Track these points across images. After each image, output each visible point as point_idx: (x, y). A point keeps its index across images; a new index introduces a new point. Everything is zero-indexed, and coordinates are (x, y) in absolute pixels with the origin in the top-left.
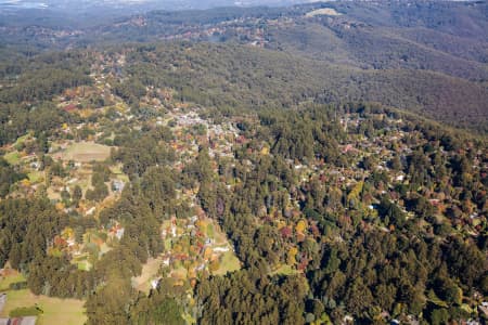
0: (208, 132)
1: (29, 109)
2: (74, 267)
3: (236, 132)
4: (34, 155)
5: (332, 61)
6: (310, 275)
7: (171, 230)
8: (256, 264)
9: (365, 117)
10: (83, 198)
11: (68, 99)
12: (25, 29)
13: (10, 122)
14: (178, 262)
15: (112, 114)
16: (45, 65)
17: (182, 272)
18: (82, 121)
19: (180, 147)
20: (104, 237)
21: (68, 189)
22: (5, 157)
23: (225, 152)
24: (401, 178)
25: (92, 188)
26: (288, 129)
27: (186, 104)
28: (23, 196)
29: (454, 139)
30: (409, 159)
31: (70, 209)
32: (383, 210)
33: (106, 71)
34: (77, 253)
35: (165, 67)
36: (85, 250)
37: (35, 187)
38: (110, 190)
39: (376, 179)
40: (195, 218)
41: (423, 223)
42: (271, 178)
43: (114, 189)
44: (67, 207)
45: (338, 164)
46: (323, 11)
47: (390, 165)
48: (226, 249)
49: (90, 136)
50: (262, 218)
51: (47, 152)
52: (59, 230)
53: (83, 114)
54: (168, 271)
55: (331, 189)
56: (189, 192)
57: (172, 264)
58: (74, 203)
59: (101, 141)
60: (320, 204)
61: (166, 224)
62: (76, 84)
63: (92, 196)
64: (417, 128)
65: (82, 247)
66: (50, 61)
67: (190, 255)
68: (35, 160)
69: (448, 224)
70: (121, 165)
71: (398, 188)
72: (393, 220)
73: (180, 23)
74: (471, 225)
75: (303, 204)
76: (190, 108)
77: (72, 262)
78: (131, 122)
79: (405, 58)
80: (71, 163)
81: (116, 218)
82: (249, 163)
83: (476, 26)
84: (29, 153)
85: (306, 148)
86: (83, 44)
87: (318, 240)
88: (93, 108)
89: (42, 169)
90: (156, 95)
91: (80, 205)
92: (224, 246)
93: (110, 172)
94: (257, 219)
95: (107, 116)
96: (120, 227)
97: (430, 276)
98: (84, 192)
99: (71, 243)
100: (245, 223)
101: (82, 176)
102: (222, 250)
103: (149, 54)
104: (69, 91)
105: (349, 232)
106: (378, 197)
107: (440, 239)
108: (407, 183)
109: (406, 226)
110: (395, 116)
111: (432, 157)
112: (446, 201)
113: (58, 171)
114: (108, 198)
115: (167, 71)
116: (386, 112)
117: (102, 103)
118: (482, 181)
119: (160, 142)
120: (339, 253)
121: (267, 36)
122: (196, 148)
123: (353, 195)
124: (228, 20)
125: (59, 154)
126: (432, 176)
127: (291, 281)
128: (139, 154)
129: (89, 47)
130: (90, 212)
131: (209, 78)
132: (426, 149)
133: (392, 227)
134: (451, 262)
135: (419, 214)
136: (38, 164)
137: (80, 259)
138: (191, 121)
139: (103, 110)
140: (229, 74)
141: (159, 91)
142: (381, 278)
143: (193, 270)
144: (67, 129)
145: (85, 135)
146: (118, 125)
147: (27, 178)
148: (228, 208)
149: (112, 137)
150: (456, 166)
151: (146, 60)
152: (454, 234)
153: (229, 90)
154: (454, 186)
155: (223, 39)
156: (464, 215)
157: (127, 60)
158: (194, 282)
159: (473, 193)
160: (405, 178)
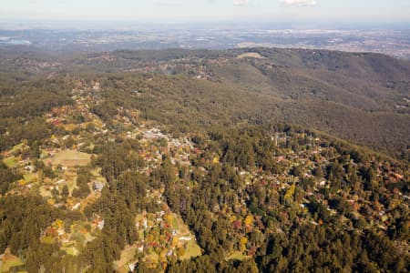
0: (169, 144)
1: (23, 122)
2: (64, 253)
3: (191, 145)
4: (28, 160)
5: (260, 92)
6: (258, 260)
7: (143, 222)
8: (215, 250)
9: (290, 135)
10: (70, 195)
11: (55, 116)
12: (15, 60)
13: (7, 133)
14: (151, 249)
15: (91, 128)
16: (34, 88)
17: (154, 257)
18: (67, 133)
19: (147, 156)
20: (88, 228)
21: (57, 188)
22: (5, 160)
23: (183, 160)
24: (323, 183)
25: (77, 188)
26: (233, 143)
27: (149, 122)
28: (20, 193)
29: (361, 154)
30: (329, 168)
31: (60, 204)
32: (313, 208)
33: (84, 95)
34: (66, 241)
35: (132, 93)
36: (72, 238)
37: (29, 186)
38: (91, 189)
39: (304, 183)
40: (162, 213)
41: (344, 219)
42: (222, 181)
43: (94, 188)
44: (57, 202)
45: (274, 171)
46: (251, 55)
47: (314, 172)
48: (190, 238)
49: (74, 146)
50: (216, 213)
51: (39, 157)
52: (51, 222)
53: (67, 128)
54: (143, 257)
55: (270, 191)
56: (156, 192)
57: (146, 251)
58: (62, 200)
59: (83, 149)
60: (262, 202)
61: (139, 217)
62: (61, 104)
63: (77, 194)
64: (331, 145)
65: (70, 235)
66: (38, 85)
67: (161, 243)
68: (29, 164)
69: (363, 219)
70: (99, 169)
71: (322, 191)
72: (320, 216)
73: (140, 59)
74: (381, 220)
75: (248, 203)
76: (153, 125)
77: (62, 248)
78: (107, 135)
79: (314, 92)
80: (59, 167)
81: (97, 212)
82: (203, 169)
83: (363, 71)
84: (24, 158)
85: (248, 158)
86: (63, 73)
87: (263, 231)
88: (76, 123)
89: (35, 172)
90: (125, 114)
91: (68, 201)
92: (187, 236)
93: (91, 175)
94: (212, 214)
95: (87, 130)
96: (100, 220)
97: (355, 261)
98: (71, 191)
99: (61, 232)
100: (204, 217)
101: (68, 178)
102: (186, 239)
103: (118, 82)
104: (55, 110)
105: (288, 225)
106: (307, 198)
107: (358, 232)
108: (328, 187)
109: (331, 221)
110: (314, 135)
111: (346, 167)
112: (359, 202)
113: (49, 173)
114: (90, 196)
115: (133, 96)
116: (306, 132)
117: (82, 119)
118: (386, 186)
119: (131, 152)
120: (281, 242)
121: (209, 71)
122: (160, 157)
123: (288, 196)
124: (177, 58)
125: (49, 160)
126: (347, 182)
127: (245, 264)
128: (114, 161)
129: (68, 75)
130: (76, 207)
131: (167, 103)
132: (340, 161)
133: (321, 222)
134: (370, 249)
135: (340, 212)
136: (31, 168)
137: (69, 246)
138: (154, 136)
139: (83, 125)
140: (182, 100)
141: (127, 111)
142: (317, 262)
143: (163, 255)
144: (55, 140)
145: (69, 144)
146: (96, 137)
147: (23, 178)
148: (189, 205)
149: (92, 147)
150: (365, 175)
151: (117, 87)
152: (368, 227)
153: (182, 112)
154: (364, 190)
155: (175, 73)
156: (375, 213)
157: (101, 87)
158: (165, 265)
159: (380, 195)
160: (327, 183)
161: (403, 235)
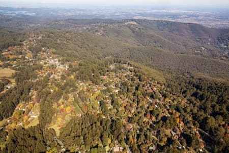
0: (57, 67)
3: (67, 68)
11: (9, 51)
18: (9, 60)
19: (42, 73)
23: (58, 76)
24: (117, 91)
27: (55, 56)
38: (5, 89)
45: (97, 84)
46: (132, 22)
47: (116, 85)
49: (9, 67)
53: (11, 57)
54: (7, 125)
56: (35, 92)
57: (11, 122)
61: (20, 104)
62: (15, 45)
64: (134, 71)
67: (19, 118)
73: (76, 23)
74: (131, 112)
78: (31, 61)
79: (155, 42)
82: (65, 81)
83: (186, 32)
88: (17, 55)
90: (46, 51)
95: (21, 59)
102: (35, 117)
104: (10, 48)
110: (131, 65)
112: (128, 102)
114: (3, 92)
115: (55, 42)
117: (21, 53)
119: (37, 71)
121: (105, 30)
123: (92, 97)
124: (95, 23)
133: (101, 112)
138: (53, 63)
139: (20, 56)
143: (17, 125)
144: (1, 63)
159: (138, 99)
161: (133, 121)
